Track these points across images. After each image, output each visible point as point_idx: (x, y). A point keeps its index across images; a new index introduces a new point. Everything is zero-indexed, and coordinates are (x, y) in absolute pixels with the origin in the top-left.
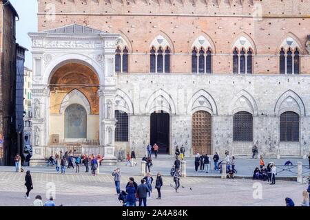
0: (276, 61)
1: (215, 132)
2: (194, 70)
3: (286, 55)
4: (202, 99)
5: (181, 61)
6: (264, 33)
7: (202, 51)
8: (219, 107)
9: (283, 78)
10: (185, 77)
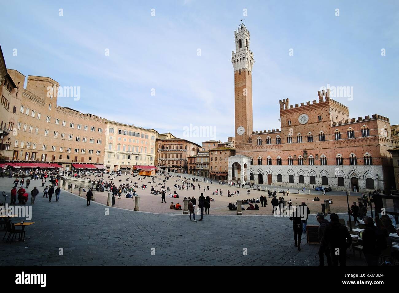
0: (287, 162)
1: (273, 179)
2: (268, 164)
3: (289, 160)
4: (270, 171)
5: (265, 162)
6: (284, 154)
7: (269, 159)
8: (274, 173)
9: (289, 166)
10: (266, 165)
